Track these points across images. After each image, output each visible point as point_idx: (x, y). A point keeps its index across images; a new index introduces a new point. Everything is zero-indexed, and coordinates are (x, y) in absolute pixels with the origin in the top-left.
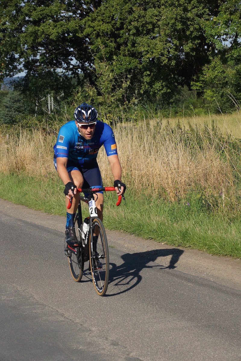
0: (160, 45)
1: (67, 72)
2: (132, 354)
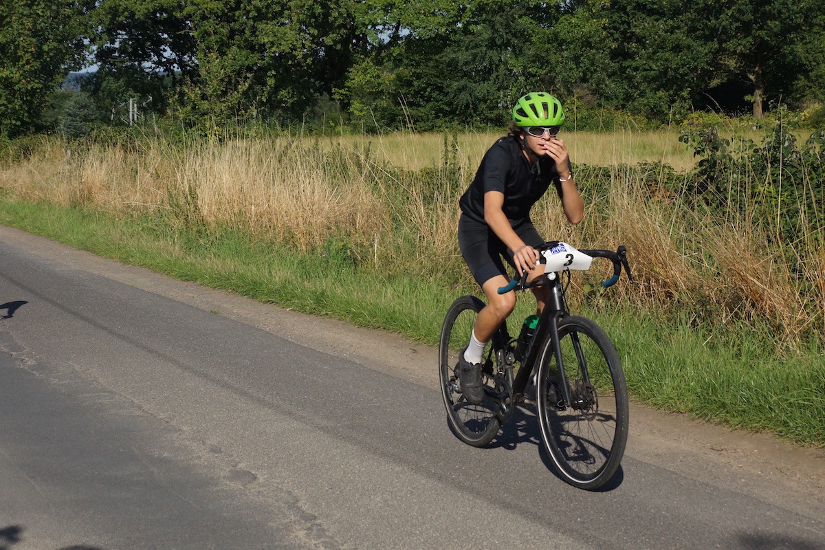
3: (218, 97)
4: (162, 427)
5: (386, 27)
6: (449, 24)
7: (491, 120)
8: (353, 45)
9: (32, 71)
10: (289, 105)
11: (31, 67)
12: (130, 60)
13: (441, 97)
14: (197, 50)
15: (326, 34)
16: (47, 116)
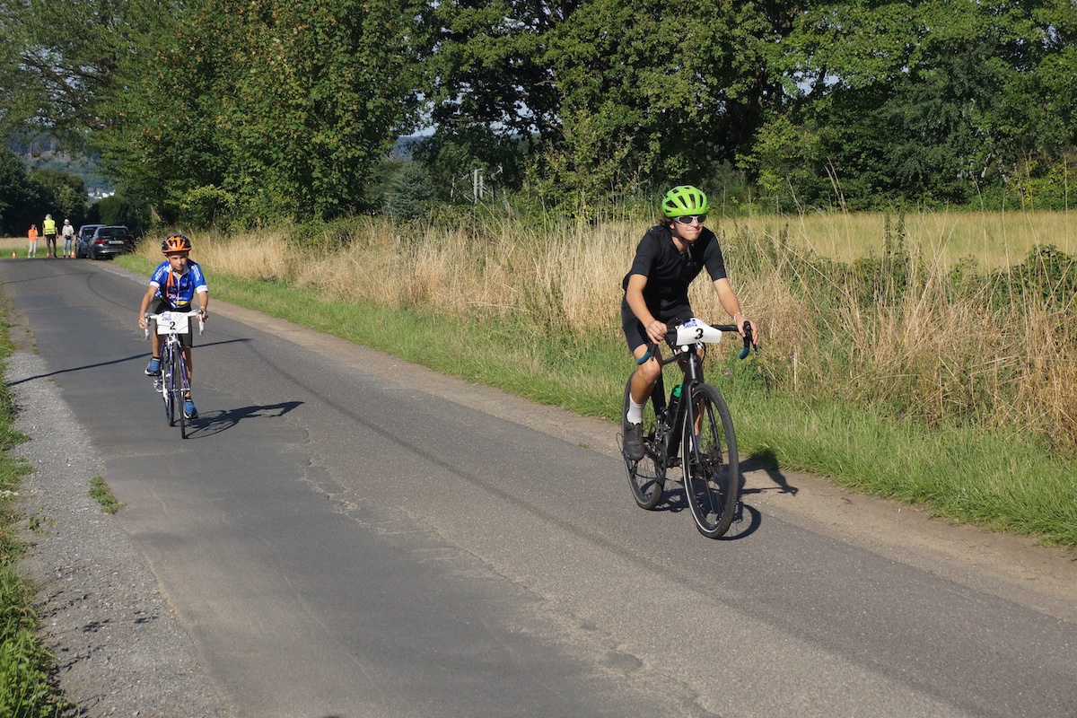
0: (682, 85)
1: (510, 129)
3: (588, 166)
4: (519, 594)
5: (808, 74)
6: (891, 69)
7: (947, 195)
8: (764, 97)
9: (353, 135)
10: (678, 177)
11: (353, 129)
12: (476, 120)
13: (880, 165)
14: (561, 106)
15: (728, 84)
16: (371, 193)
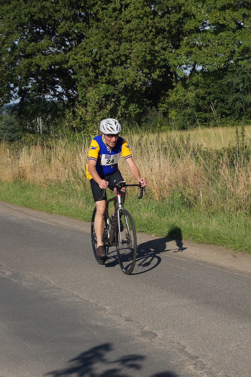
1: (54, 98)
2: (145, 328)
4: (94, 307)
5: (188, 66)
6: (226, 62)
12: (38, 95)
13: (224, 105)
14: (77, 86)
15: (153, 72)
